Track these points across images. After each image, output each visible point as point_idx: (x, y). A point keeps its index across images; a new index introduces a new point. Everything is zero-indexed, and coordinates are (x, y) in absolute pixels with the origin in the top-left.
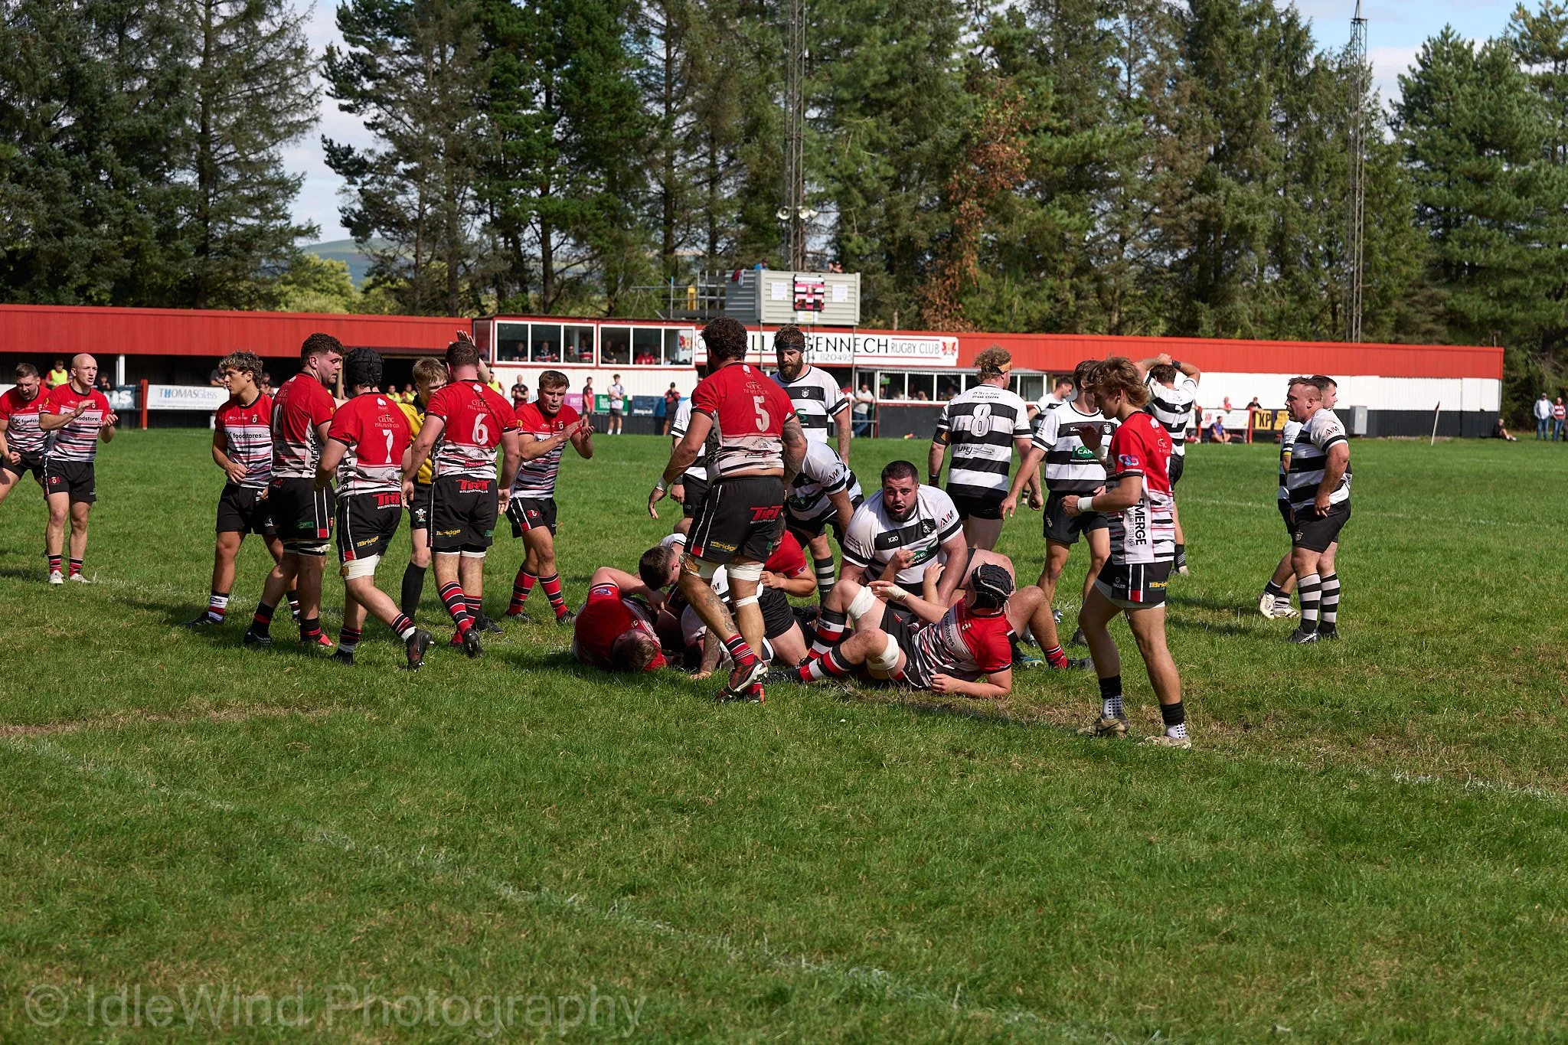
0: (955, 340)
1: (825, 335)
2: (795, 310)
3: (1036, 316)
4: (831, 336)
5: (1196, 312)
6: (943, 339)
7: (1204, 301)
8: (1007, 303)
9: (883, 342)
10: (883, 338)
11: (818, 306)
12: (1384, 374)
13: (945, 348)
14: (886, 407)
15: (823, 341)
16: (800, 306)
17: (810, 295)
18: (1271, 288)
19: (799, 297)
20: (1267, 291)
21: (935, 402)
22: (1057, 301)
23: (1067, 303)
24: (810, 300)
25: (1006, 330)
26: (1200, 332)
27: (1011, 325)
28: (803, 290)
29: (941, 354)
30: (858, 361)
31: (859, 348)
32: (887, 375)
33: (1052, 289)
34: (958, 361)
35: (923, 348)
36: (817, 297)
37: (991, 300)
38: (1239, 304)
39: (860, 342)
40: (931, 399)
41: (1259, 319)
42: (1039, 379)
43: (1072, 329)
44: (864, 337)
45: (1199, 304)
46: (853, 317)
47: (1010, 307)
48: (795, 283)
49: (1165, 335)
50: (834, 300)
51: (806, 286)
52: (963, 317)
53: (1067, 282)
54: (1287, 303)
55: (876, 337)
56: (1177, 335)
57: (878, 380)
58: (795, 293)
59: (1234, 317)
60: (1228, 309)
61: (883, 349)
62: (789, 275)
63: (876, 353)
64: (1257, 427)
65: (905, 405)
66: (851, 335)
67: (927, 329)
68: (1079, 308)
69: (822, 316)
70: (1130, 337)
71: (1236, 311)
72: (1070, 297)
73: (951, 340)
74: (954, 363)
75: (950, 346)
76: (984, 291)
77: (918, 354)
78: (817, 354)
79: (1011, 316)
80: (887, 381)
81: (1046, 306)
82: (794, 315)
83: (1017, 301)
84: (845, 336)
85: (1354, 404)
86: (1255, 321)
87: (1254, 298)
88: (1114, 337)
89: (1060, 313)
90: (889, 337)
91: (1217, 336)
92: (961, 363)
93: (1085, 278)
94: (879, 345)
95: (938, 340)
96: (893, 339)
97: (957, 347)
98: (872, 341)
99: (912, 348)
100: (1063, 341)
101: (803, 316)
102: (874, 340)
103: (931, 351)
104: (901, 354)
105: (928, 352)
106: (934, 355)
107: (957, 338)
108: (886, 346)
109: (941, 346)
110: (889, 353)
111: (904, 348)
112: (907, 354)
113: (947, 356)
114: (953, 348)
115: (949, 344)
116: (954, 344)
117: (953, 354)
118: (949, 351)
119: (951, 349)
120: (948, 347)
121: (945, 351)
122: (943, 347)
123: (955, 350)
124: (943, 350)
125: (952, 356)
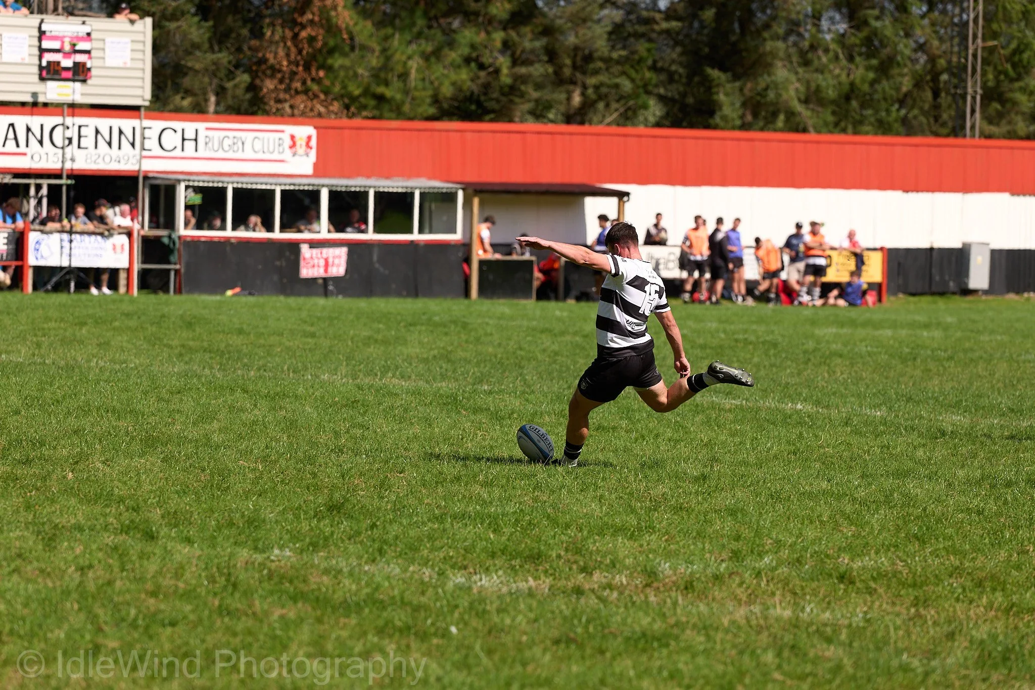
0: (310, 130)
1: (92, 122)
2: (42, 79)
3: (447, 90)
4: (104, 123)
5: (708, 86)
6: (291, 129)
7: (723, 69)
8: (399, 69)
9: (190, 134)
10: (190, 127)
11: (80, 73)
12: (1015, 192)
13: (293, 145)
14: (194, 243)
15: (89, 132)
16: (50, 72)
17: (67, 55)
18: (833, 46)
19: (48, 57)
20: (826, 51)
21: (277, 235)
22: (482, 67)
23: (497, 71)
24: (67, 63)
25: (399, 114)
26: (717, 119)
27: (406, 108)
28: (56, 45)
29: (288, 153)
30: (150, 166)
31: (152, 144)
32: (197, 190)
33: (473, 47)
34: (316, 165)
35: (258, 145)
36: (80, 58)
37: (374, 61)
38: (781, 72)
39: (152, 134)
40: (269, 227)
41: (812, 97)
42: (449, 198)
43: (503, 114)
44: (157, 125)
45: (714, 73)
46: (141, 93)
47: (404, 76)
48: (42, 34)
49: (658, 125)
50: (109, 63)
51: (60, 38)
52: (326, 93)
53: (498, 36)
54: (861, 73)
55: (178, 125)
56: (676, 124)
57: (182, 197)
58: (42, 51)
59: (771, 95)
60: (763, 82)
61: (190, 145)
62: (35, 20)
63: (178, 153)
65: (227, 240)
66: (135, 123)
67: (267, 113)
68: (518, 78)
69: (87, 89)
70: (600, 128)
71: (776, 85)
72: (503, 62)
73: (305, 131)
74: (309, 171)
75: (302, 143)
76: (363, 47)
77: (249, 154)
78: (78, 153)
79: (406, 92)
80: (197, 199)
81: (464, 75)
82: (39, 87)
83: (414, 65)
84: (127, 124)
85: (968, 240)
86: (806, 101)
87: (806, 63)
88: (573, 128)
89: (486, 87)
90: (201, 126)
91: (745, 127)
92: (320, 169)
93: (526, 30)
94: (184, 139)
95: (283, 131)
96: (207, 129)
97: (314, 143)
98: (172, 132)
99: (240, 144)
100: (490, 135)
101: (55, 91)
102: (175, 131)
103: (271, 149)
104: (221, 154)
105: (266, 150)
106: (275, 156)
107: (315, 128)
108: (196, 140)
109: (288, 142)
110: (201, 153)
111: (227, 142)
112: (231, 155)
113: (297, 157)
114: (308, 145)
115: (301, 139)
116: (309, 138)
117: (307, 155)
118: (301, 150)
119: (304, 147)
120: (298, 143)
121: (294, 150)
122: (291, 143)
123: (311, 148)
124: (291, 147)
125: (305, 157)
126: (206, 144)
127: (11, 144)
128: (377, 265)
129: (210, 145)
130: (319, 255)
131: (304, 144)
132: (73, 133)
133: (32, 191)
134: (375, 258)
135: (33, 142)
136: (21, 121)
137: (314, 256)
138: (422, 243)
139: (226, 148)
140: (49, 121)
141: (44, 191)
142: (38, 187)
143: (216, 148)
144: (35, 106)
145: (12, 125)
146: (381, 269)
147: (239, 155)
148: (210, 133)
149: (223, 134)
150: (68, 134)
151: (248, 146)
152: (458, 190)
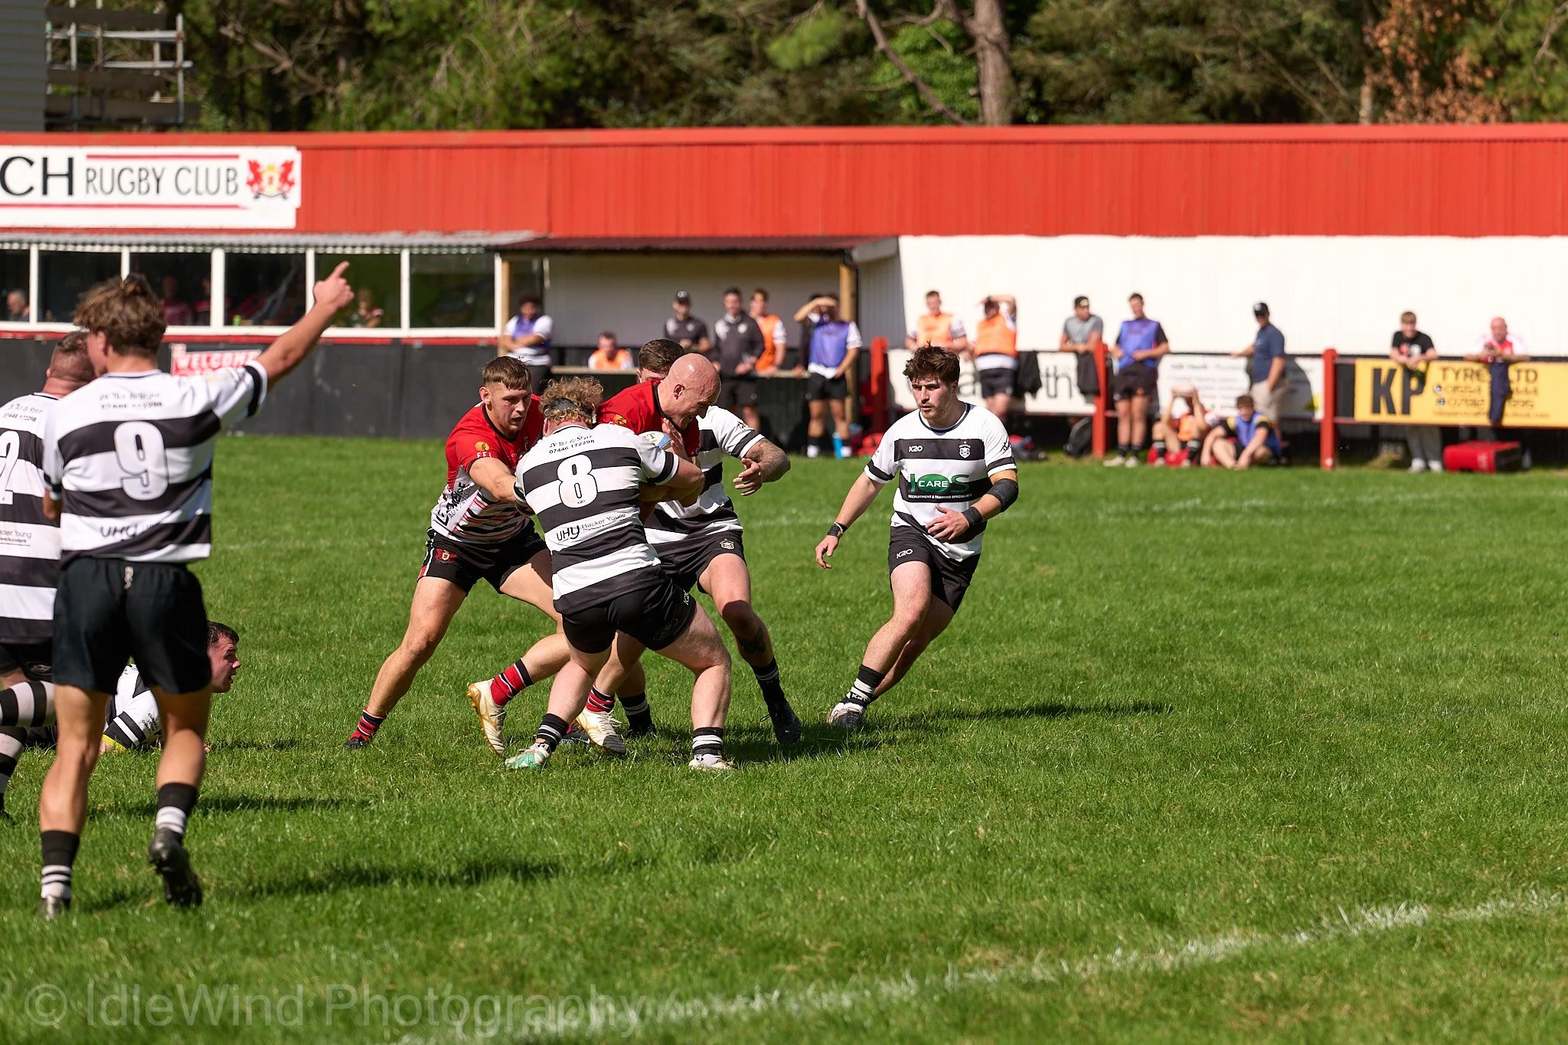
0: (290, 154)
6: (249, 153)
9: (57, 165)
10: (58, 156)
13: (256, 179)
29: (245, 195)
34: (299, 212)
35: (186, 181)
55: (36, 153)
61: (57, 186)
64: (1363, 412)
67: (198, 127)
74: (288, 221)
77: (168, 195)
90: (79, 153)
92: (308, 218)
94: (46, 176)
95: (236, 157)
96: (90, 157)
97: (296, 174)
98: (26, 164)
99: (152, 180)
100: (674, 150)
102: (31, 163)
103: (213, 187)
104: (116, 198)
105: (202, 187)
106: (221, 198)
107: (298, 149)
108: (70, 175)
109: (245, 174)
110: (79, 195)
111: (126, 178)
112: (135, 198)
113: (262, 199)
114: (284, 178)
115: (271, 168)
116: (288, 166)
117: (284, 196)
118: (271, 188)
119: (276, 182)
120: (265, 177)
121: (256, 187)
122: (251, 177)
123: (291, 184)
124: (250, 183)
125: (280, 199)
126: (88, 181)
128: (319, 382)
129: (96, 182)
130: (204, 364)
131: (277, 176)
134: (317, 368)
137: (195, 364)
138: (417, 344)
139: (127, 187)
143: (107, 188)
146: (327, 388)
147: (152, 198)
148: (96, 164)
149: (119, 165)
151: (167, 183)
152: (492, 250)
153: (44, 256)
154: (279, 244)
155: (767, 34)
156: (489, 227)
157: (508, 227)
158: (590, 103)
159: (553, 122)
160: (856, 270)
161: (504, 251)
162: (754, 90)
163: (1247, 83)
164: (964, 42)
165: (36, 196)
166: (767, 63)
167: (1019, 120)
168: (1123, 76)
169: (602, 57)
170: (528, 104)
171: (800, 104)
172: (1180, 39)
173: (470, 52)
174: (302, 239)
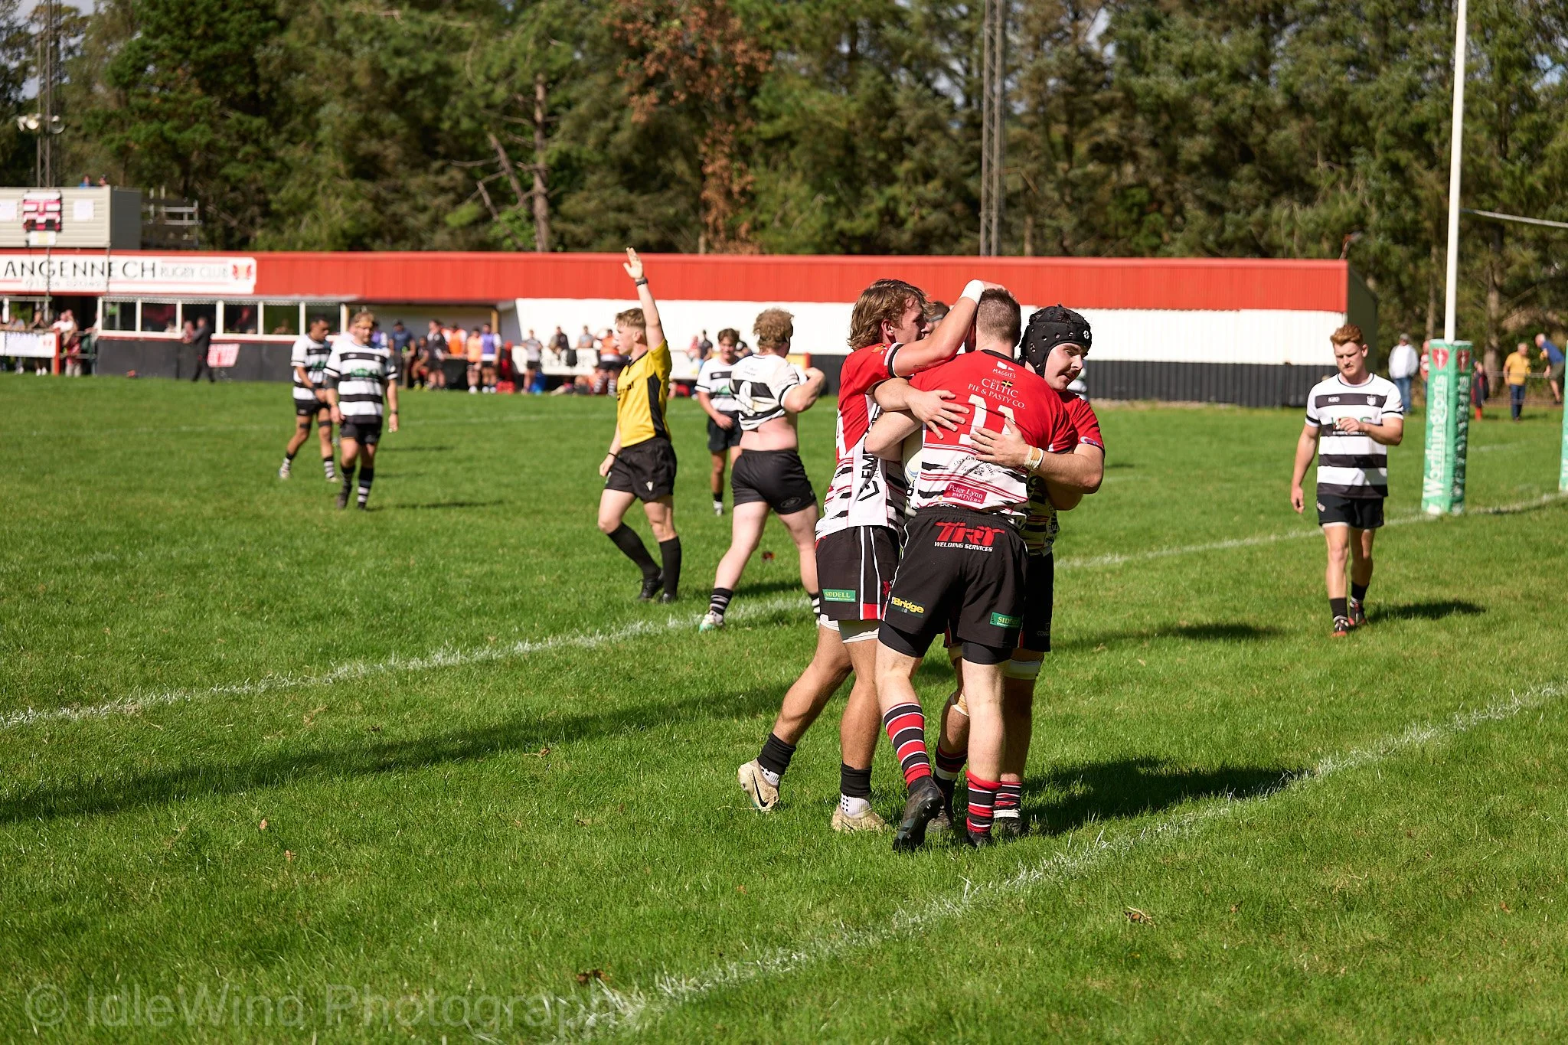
0: (250, 261)
1: (69, 259)
2: (28, 231)
4: (81, 259)
6: (233, 260)
9: (148, 265)
10: (148, 262)
11: (51, 225)
13: (236, 272)
14: (109, 341)
16: (31, 226)
17: (41, 214)
19: (29, 216)
24: (41, 220)
28: (34, 207)
29: (230, 278)
30: (113, 288)
31: (119, 273)
32: (114, 304)
34: (255, 287)
35: (205, 272)
36: (50, 216)
39: (119, 266)
44: (122, 260)
46: (103, 239)
48: (25, 202)
50: (76, 218)
51: (36, 203)
55: (139, 260)
58: (25, 212)
61: (148, 274)
62: (19, 192)
65: (137, 339)
66: (103, 259)
69: (60, 236)
73: (245, 262)
74: (249, 290)
75: (242, 272)
77: (197, 278)
84: (98, 260)
90: (157, 260)
92: (259, 289)
94: (143, 270)
95: (227, 262)
96: (162, 261)
97: (254, 269)
98: (133, 264)
99: (190, 271)
101: (37, 238)
102: (136, 264)
103: (216, 275)
104: (174, 279)
105: (212, 275)
106: (221, 280)
107: (255, 259)
108: (153, 269)
109: (230, 270)
110: (158, 278)
111: (179, 272)
112: (182, 279)
113: (238, 281)
114: (248, 271)
115: (242, 267)
116: (249, 267)
117: (248, 280)
118: (243, 276)
119: (245, 273)
120: (240, 271)
121: (235, 275)
122: (233, 271)
123: (252, 273)
124: (233, 274)
125: (246, 281)
126: (162, 272)
127: (10, 275)
128: (265, 359)
129: (165, 272)
131: (245, 271)
132: (56, 266)
133: (38, 306)
134: (264, 353)
135: (27, 272)
136: (17, 259)
139: (179, 275)
140: (39, 259)
141: (46, 305)
142: (42, 304)
144: (28, 249)
145: (10, 263)
147: (190, 280)
148: (165, 265)
149: (175, 265)
150: (52, 267)
151: (196, 273)
152: (340, 304)
153: (144, 305)
154: (247, 301)
155: (446, 212)
156: (338, 292)
157: (346, 292)
158: (367, 240)
159: (351, 248)
160: (501, 314)
161: (347, 304)
162: (441, 236)
163: (652, 236)
164: (531, 218)
165: (139, 277)
166: (445, 225)
167: (553, 250)
168: (599, 233)
169: (374, 221)
170: (340, 240)
171: (461, 241)
172: (624, 218)
173: (316, 218)
174: (257, 298)
